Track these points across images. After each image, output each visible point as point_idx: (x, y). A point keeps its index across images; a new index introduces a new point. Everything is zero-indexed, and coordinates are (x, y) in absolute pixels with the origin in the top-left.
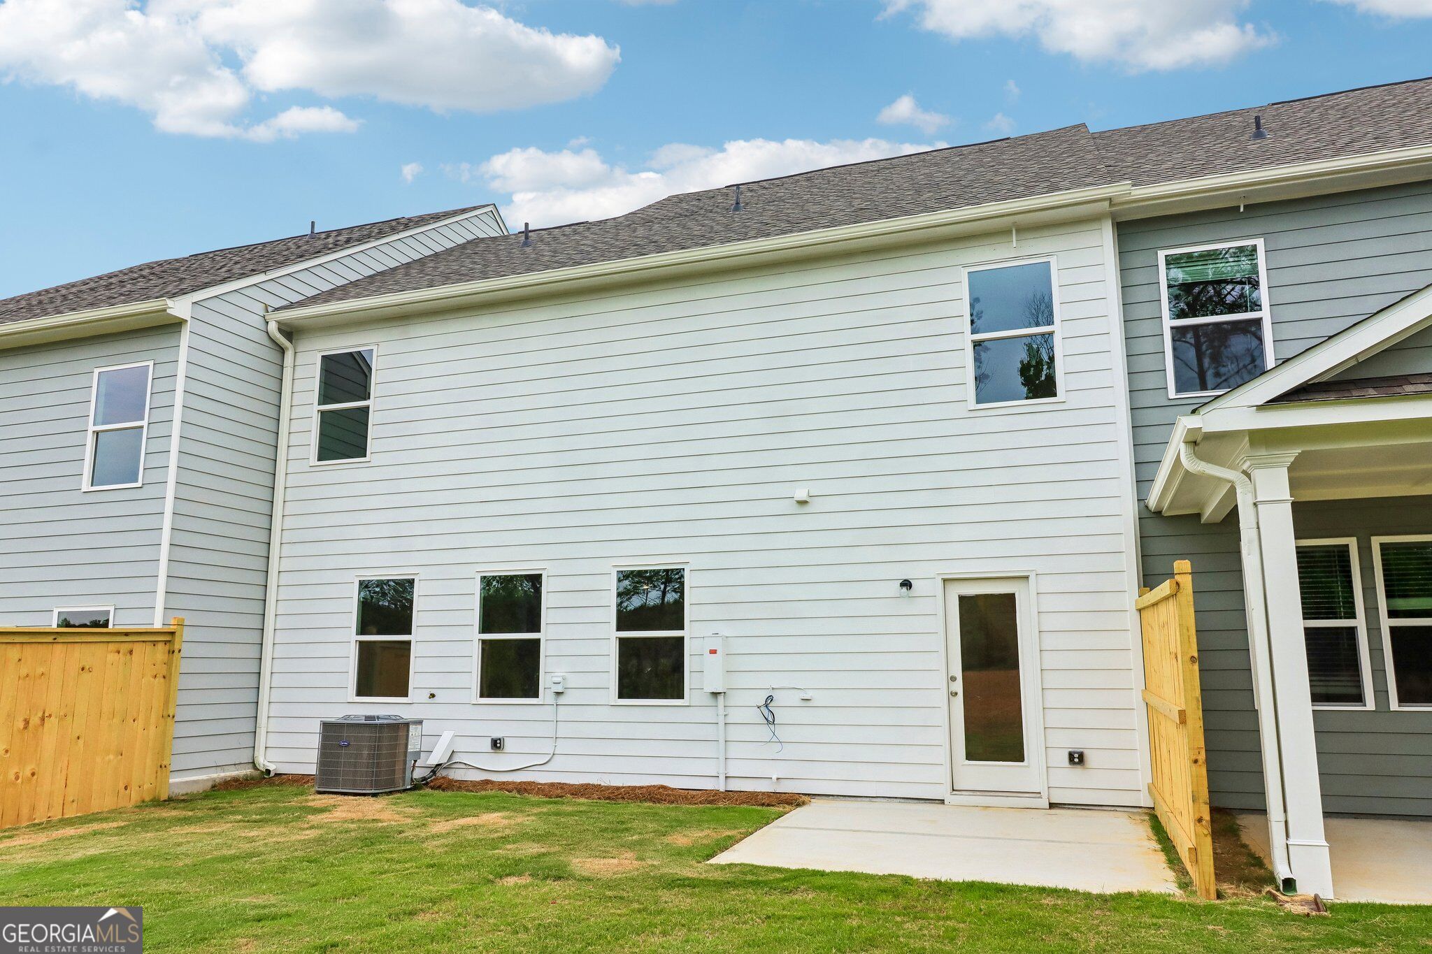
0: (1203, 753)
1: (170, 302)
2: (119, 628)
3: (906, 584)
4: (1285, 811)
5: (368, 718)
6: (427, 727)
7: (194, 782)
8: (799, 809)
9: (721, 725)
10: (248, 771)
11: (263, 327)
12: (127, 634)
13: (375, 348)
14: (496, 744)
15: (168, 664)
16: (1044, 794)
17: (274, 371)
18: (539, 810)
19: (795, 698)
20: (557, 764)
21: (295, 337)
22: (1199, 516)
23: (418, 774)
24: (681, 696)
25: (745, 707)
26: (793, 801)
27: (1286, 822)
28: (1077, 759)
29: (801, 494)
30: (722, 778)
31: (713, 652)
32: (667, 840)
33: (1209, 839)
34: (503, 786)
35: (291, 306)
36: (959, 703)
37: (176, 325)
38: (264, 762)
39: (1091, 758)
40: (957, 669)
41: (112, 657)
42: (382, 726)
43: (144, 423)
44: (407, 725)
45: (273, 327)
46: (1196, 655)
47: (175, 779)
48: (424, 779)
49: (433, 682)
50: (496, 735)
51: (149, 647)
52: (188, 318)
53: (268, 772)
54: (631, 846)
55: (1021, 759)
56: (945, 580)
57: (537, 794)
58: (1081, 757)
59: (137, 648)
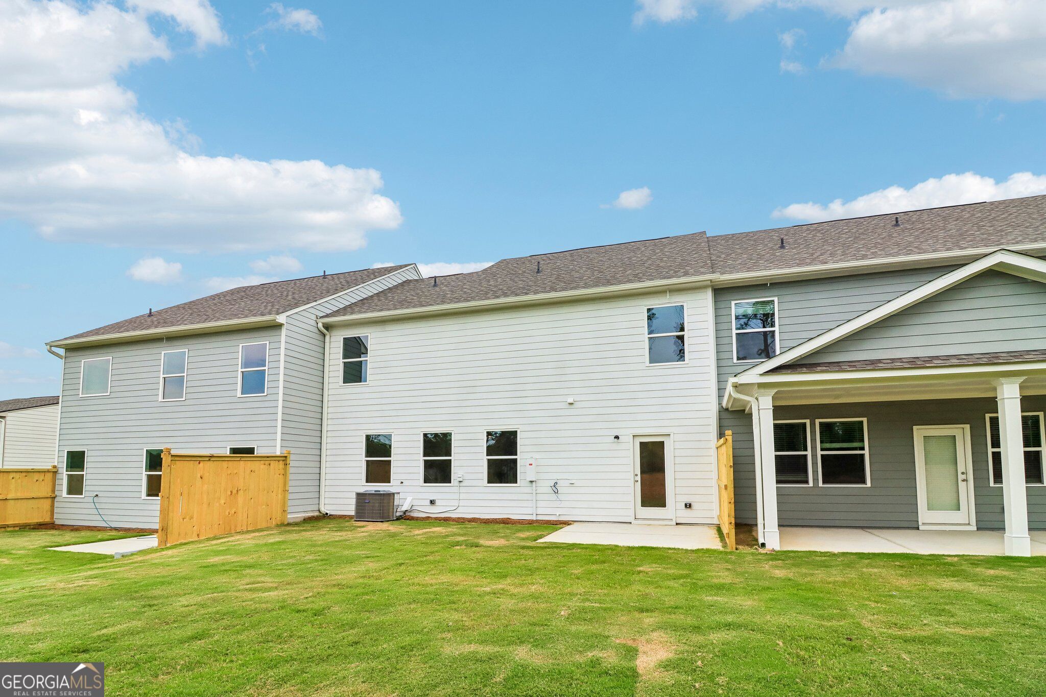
0: (733, 500)
1: (277, 317)
2: (259, 455)
3: (617, 437)
4: (764, 520)
5: (375, 491)
6: (401, 495)
7: (297, 517)
8: (569, 526)
9: (534, 494)
10: (316, 514)
11: (316, 326)
12: (268, 457)
13: (369, 335)
14: (432, 502)
15: (285, 469)
16: (674, 520)
17: (321, 344)
18: (456, 527)
19: (567, 483)
20: (460, 510)
21: (330, 329)
22: (744, 410)
23: (398, 514)
24: (516, 482)
25: (544, 487)
26: (567, 523)
27: (764, 524)
28: (688, 506)
29: (571, 401)
30: (535, 515)
31: (531, 465)
32: (516, 535)
33: (734, 530)
34: (436, 519)
35: (327, 316)
36: (639, 484)
37: (279, 326)
38: (324, 510)
39: (694, 505)
40: (638, 472)
41: (262, 467)
42: (381, 494)
43: (266, 368)
44: (394, 494)
45: (320, 325)
46: (732, 465)
47: (289, 516)
48: (401, 516)
49: (403, 477)
50: (432, 499)
51: (277, 462)
52: (285, 323)
53: (327, 514)
54: (502, 537)
55: (665, 506)
56: (634, 436)
57: (453, 521)
58: (690, 505)
59: (272, 463)
